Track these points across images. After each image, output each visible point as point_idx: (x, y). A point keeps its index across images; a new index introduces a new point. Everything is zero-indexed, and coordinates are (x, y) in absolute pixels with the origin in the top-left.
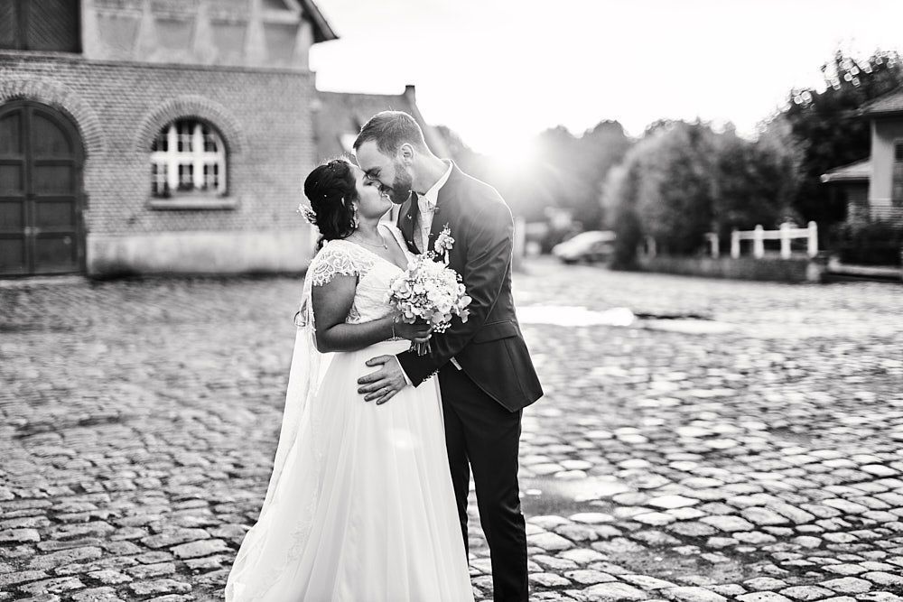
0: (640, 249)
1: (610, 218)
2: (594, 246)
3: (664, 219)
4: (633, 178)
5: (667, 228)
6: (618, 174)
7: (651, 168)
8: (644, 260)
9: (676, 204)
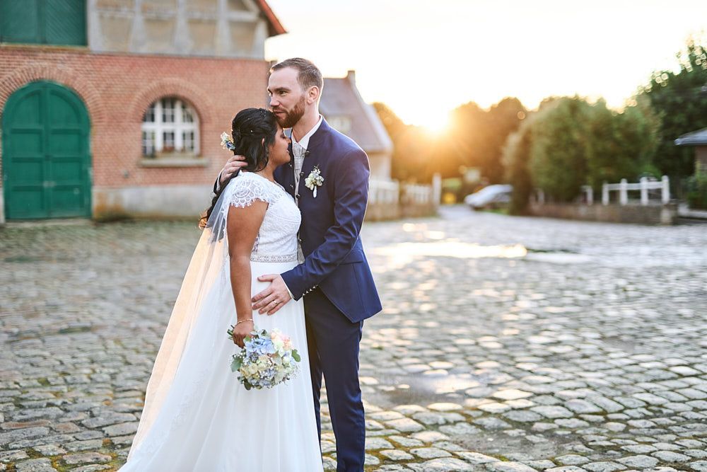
0: (532, 198)
1: (508, 175)
2: (497, 196)
3: (550, 174)
4: (526, 143)
5: (552, 182)
6: (514, 139)
7: (540, 134)
8: (535, 207)
9: (559, 162)
